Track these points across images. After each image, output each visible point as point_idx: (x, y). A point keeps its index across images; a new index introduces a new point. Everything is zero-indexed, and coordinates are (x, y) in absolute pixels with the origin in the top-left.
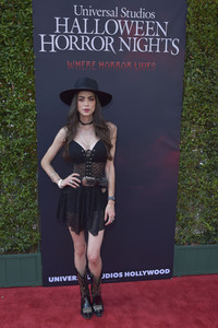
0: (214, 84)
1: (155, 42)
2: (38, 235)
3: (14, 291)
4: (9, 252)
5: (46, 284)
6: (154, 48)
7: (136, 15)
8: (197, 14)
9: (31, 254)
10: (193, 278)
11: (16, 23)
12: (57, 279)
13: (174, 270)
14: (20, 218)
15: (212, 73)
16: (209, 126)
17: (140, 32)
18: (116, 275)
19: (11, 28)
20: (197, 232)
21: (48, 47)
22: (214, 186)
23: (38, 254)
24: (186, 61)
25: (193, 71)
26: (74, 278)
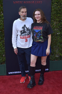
0: (61, 8)
2: (5, 58)
5: (8, 74)
9: (3, 65)
12: (11, 73)
13: (50, 69)
15: (60, 4)
16: (60, 21)
20: (57, 56)
23: (5, 65)
24: (52, 0)
25: (54, 4)
26: (17, 72)
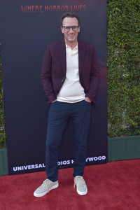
0: (130, 18)
2: (4, 135)
5: (11, 173)
10: (124, 162)
12: (20, 168)
13: (109, 157)
15: (127, 11)
18: (65, 163)
20: (124, 127)
22: (134, 92)
23: (5, 150)
24: (108, 3)
26: (33, 167)
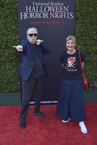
0: (87, 29)
1: (63, 14)
2: (19, 86)
3: (11, 107)
4: (9, 92)
6: (63, 16)
7: (56, 4)
8: (80, 3)
9: (17, 93)
11: (12, 9)
14: (13, 80)
16: (85, 45)
17: (58, 10)
18: (49, 102)
19: (10, 11)
21: (23, 17)
22: (87, 69)
23: (19, 93)
24: (76, 21)
26: (33, 103)
